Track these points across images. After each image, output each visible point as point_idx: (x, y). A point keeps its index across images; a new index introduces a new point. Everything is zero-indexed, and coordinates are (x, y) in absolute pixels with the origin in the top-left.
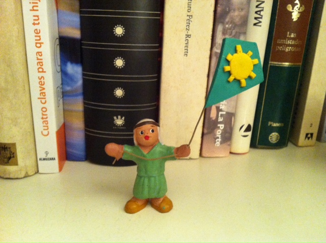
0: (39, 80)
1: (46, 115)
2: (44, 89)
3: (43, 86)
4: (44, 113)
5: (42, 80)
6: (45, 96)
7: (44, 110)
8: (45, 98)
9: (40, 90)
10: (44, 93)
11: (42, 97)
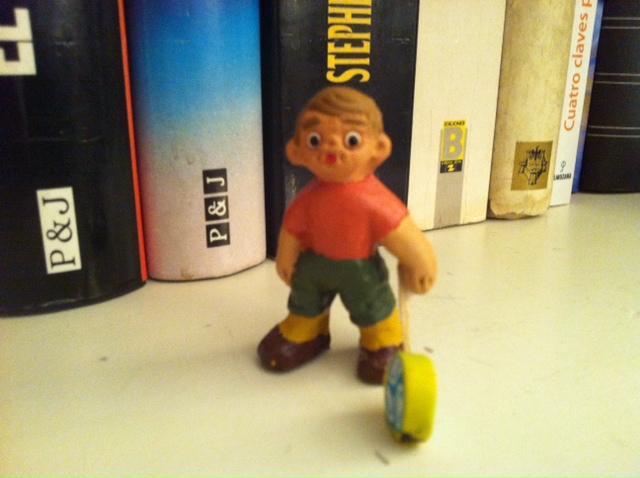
0: (580, 21)
1: (577, 89)
2: (583, 38)
3: (583, 33)
4: (575, 85)
5: (584, 21)
6: (581, 51)
7: (576, 78)
8: (580, 56)
9: (579, 41)
10: (583, 46)
11: (579, 53)
